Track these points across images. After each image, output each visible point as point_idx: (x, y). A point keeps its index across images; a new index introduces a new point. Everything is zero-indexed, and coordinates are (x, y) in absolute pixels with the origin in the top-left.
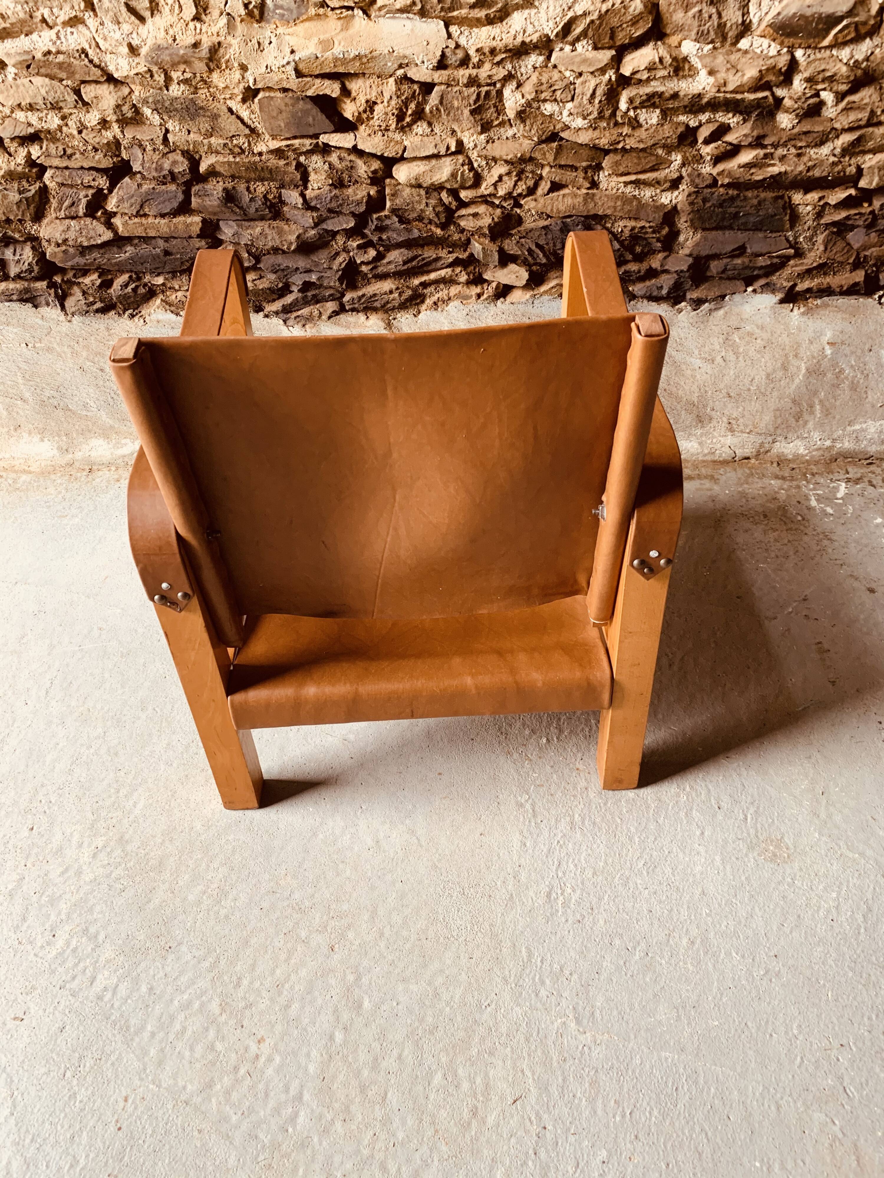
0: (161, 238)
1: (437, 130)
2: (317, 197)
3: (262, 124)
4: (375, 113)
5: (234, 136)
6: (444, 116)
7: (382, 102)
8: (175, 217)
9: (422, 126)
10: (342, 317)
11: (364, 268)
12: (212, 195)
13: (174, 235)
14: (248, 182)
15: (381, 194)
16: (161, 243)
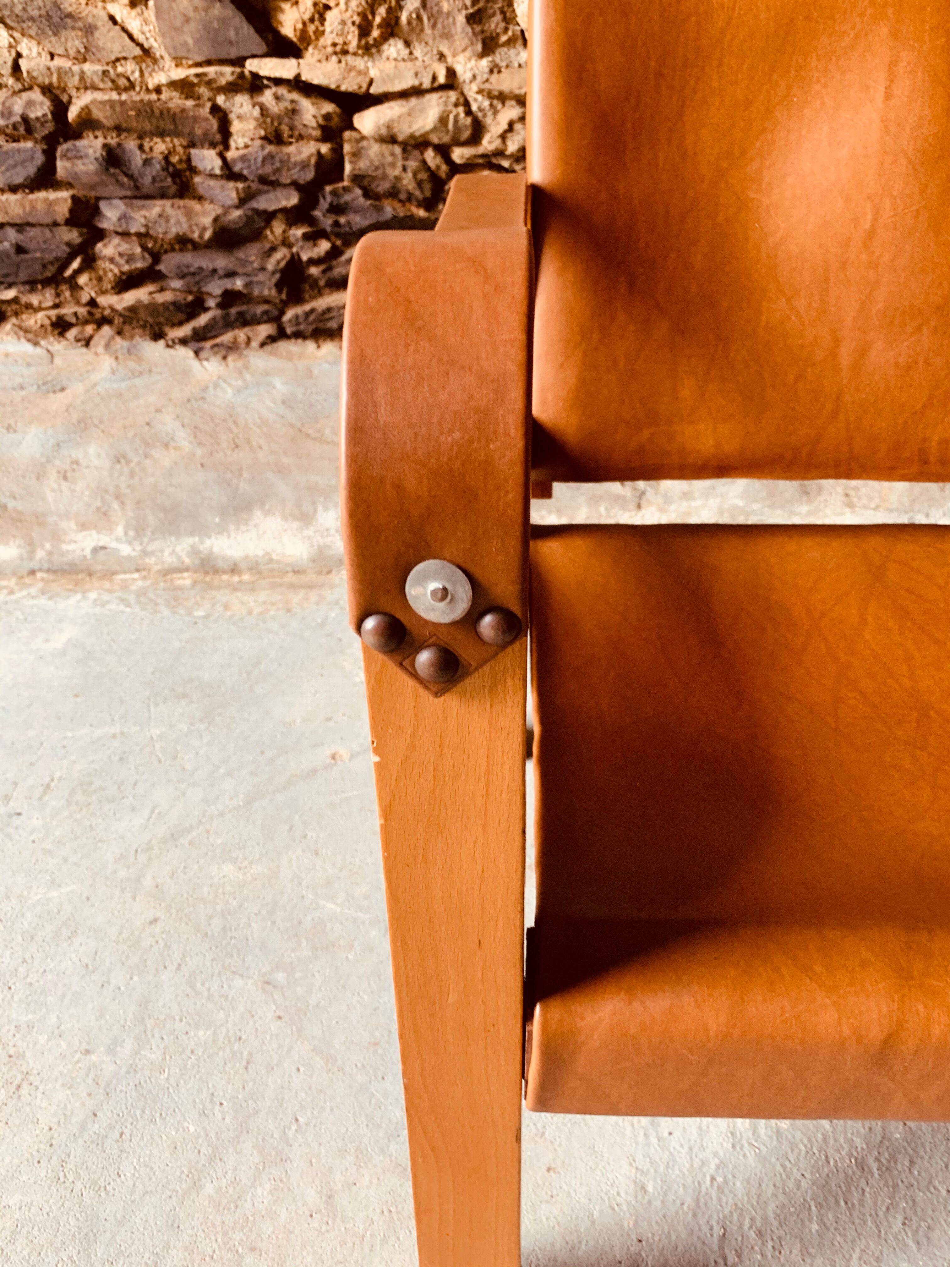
0: (13, 225)
1: (418, 52)
2: (243, 158)
3: (159, 40)
4: (327, 24)
5: (118, 60)
6: (428, 31)
7: (337, 5)
8: (32, 191)
9: (395, 46)
10: (283, 346)
11: (314, 271)
12: (87, 156)
13: (32, 220)
14: (141, 137)
15: (338, 153)
16: (11, 234)
